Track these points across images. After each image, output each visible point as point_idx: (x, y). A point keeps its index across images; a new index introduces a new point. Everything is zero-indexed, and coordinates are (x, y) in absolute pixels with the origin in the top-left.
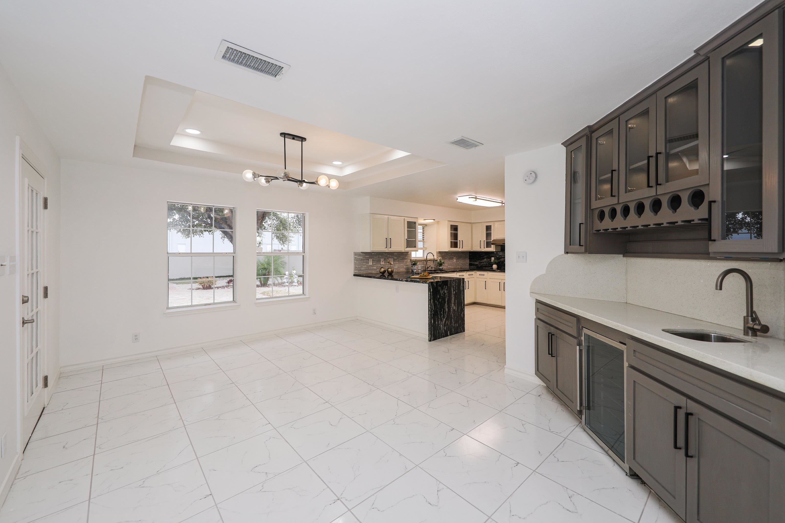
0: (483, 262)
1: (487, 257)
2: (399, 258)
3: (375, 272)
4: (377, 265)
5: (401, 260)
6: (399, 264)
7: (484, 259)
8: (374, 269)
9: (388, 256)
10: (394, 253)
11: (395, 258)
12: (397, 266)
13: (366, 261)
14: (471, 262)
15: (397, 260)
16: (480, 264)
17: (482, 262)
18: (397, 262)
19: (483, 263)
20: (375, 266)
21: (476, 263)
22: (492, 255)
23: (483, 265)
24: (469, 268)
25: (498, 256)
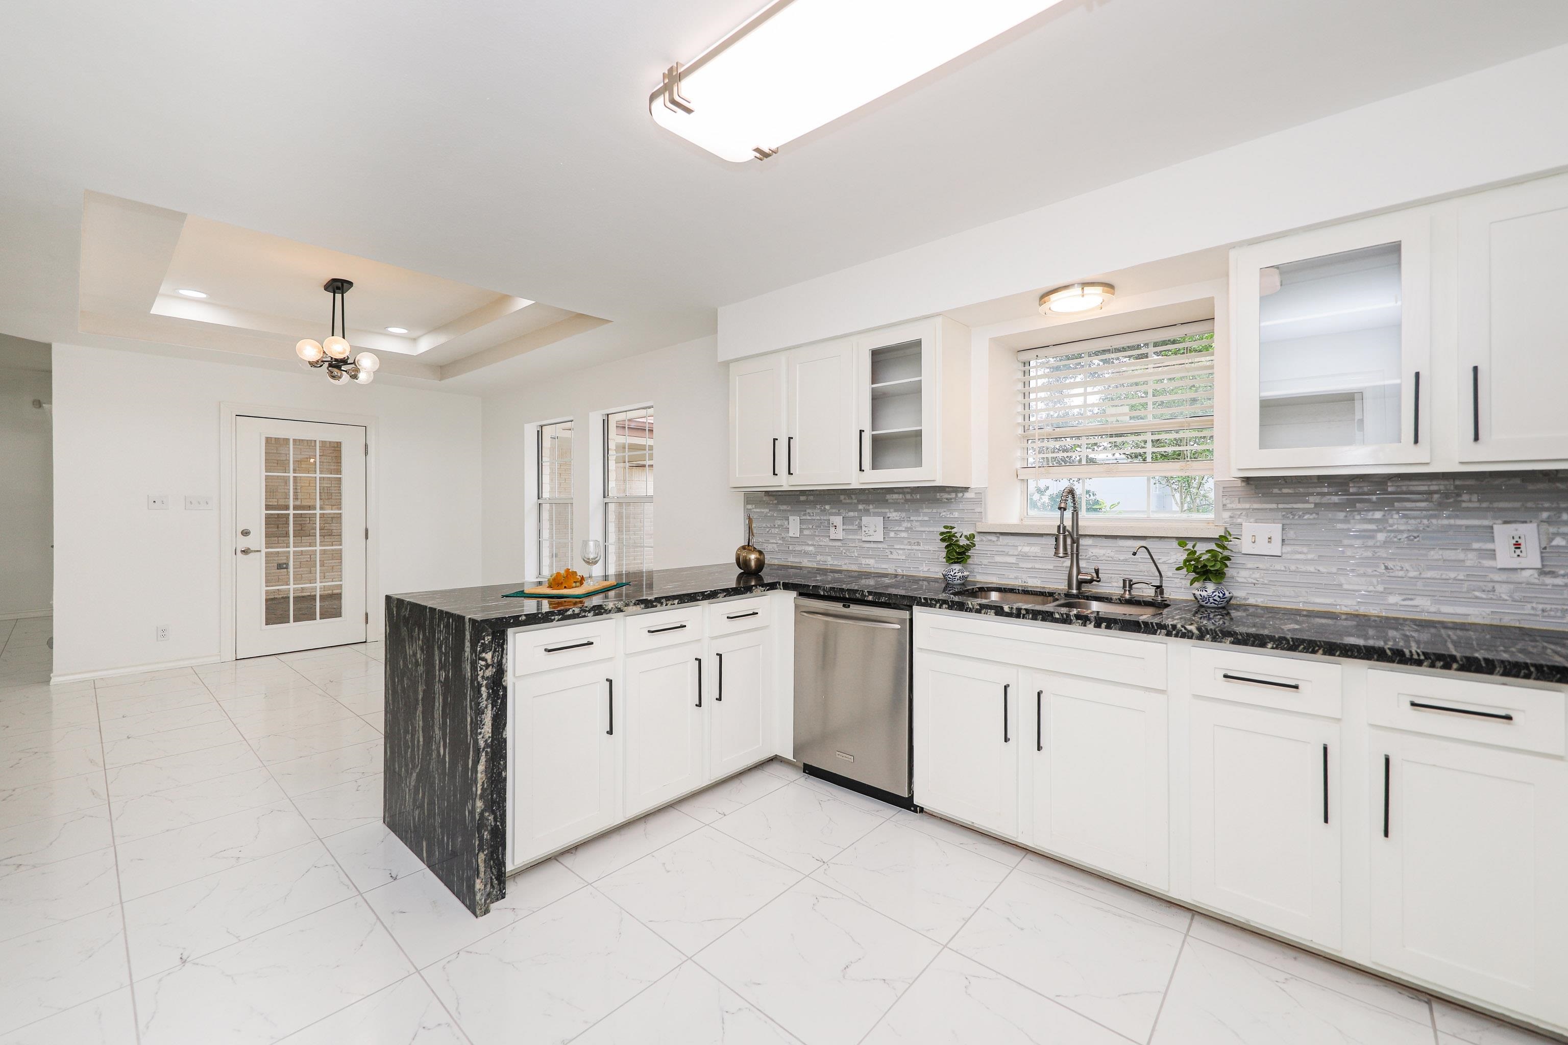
2: (912, 518)
3: (810, 565)
4: (817, 538)
5: (921, 526)
6: (910, 544)
8: (806, 553)
9: (860, 507)
10: (888, 497)
11: (894, 515)
12: (900, 552)
13: (779, 523)
15: (905, 525)
18: (904, 535)
20: (810, 543)
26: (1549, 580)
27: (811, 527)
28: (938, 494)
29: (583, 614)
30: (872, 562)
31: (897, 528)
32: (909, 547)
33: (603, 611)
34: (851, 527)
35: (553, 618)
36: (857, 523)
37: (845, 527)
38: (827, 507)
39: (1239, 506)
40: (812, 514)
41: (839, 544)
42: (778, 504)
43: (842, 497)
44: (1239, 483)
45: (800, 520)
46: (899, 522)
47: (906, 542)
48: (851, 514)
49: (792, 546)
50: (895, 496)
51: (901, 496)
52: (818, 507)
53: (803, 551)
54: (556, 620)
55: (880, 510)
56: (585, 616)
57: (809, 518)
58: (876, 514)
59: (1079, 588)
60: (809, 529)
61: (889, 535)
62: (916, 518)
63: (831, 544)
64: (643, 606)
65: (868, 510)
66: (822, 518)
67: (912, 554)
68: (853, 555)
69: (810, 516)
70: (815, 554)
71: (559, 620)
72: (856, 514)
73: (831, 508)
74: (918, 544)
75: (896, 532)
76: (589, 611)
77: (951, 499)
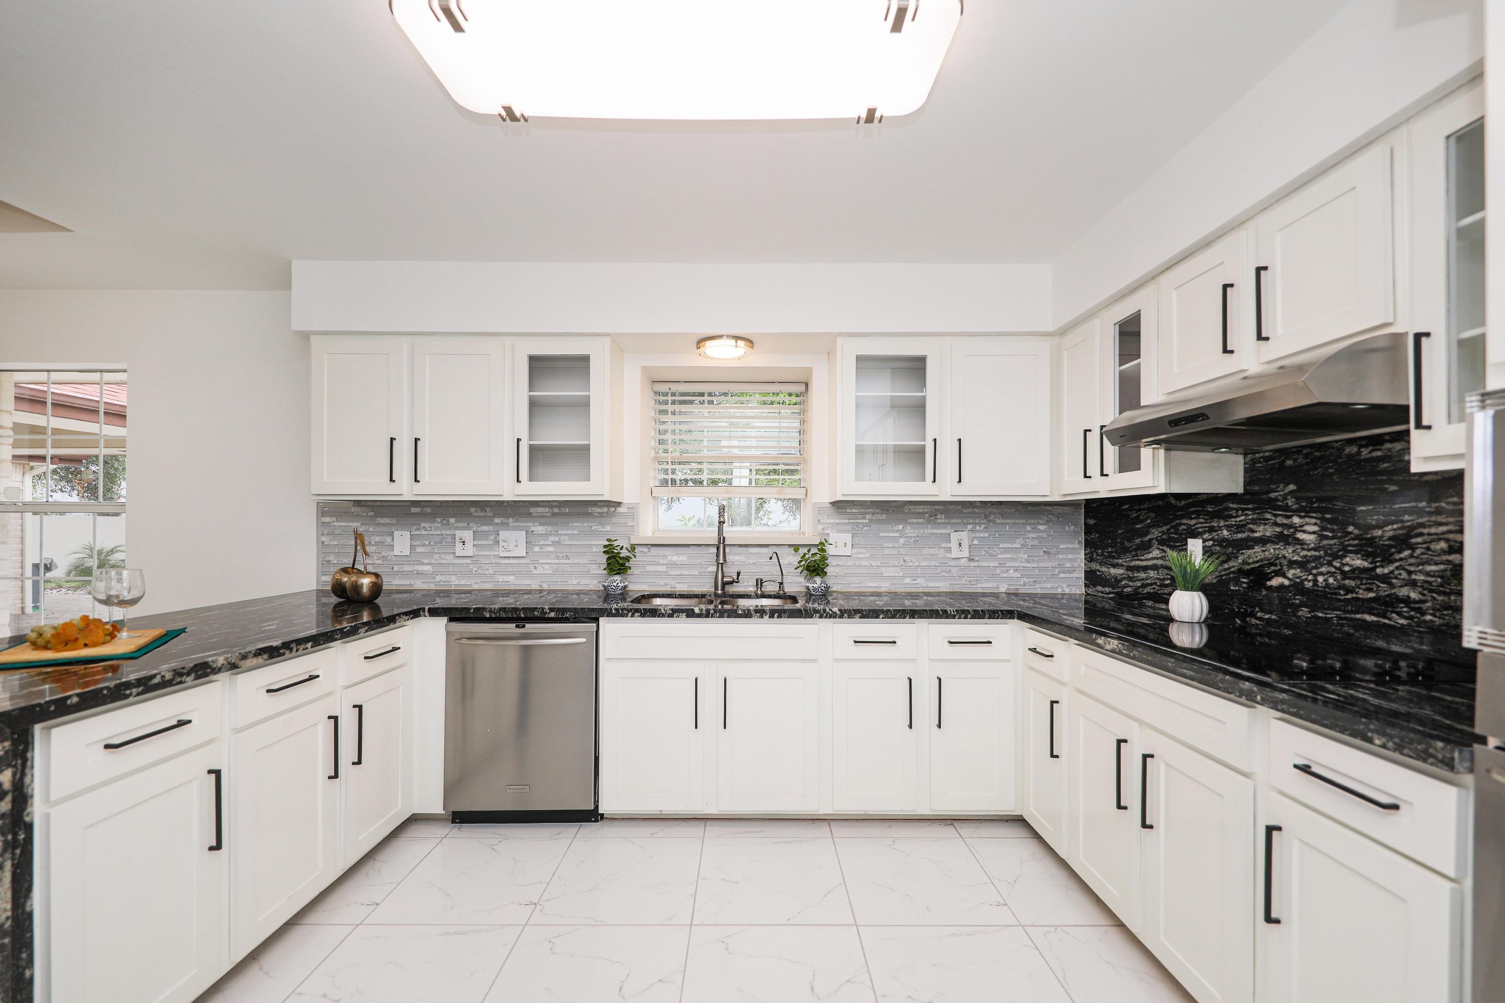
0: (1145, 569)
1: (1163, 533)
3: (425, 587)
4: (436, 556)
5: (573, 540)
6: (557, 558)
7: (1146, 547)
8: (420, 574)
9: (497, 520)
10: (532, 510)
11: (539, 529)
12: (546, 567)
13: (378, 539)
14: (1095, 566)
15: (552, 539)
16: (1130, 579)
17: (1138, 569)
18: (550, 549)
19: (1142, 575)
20: (426, 561)
21: (1113, 571)
22: (1193, 522)
23: (1144, 586)
24: (1087, 594)
25: (1225, 532)
26: (972, 564)
27: (427, 543)
28: (589, 508)
29: (179, 680)
30: (511, 579)
31: (542, 543)
32: (557, 561)
33: (209, 671)
34: (484, 543)
35: (128, 692)
36: (492, 538)
37: (476, 543)
38: (452, 520)
39: (828, 521)
40: (429, 529)
41: (468, 561)
42: (376, 516)
43: (473, 510)
44: (828, 505)
45: (411, 535)
46: (546, 535)
47: (553, 556)
48: (485, 528)
49: (398, 566)
50: (540, 510)
51: (547, 510)
52: (439, 520)
53: (415, 572)
54: (134, 694)
55: (522, 524)
56: (181, 682)
57: (424, 532)
58: (516, 528)
59: (723, 589)
60: (425, 545)
61: (533, 550)
62: (565, 532)
63: (456, 561)
64: (266, 656)
65: (508, 524)
66: (444, 532)
67: (560, 569)
68: (486, 573)
69: (426, 530)
70: (434, 574)
71: (138, 694)
72: (491, 528)
73: (457, 522)
74: (567, 557)
75: (541, 546)
76: (188, 674)
77: (603, 513)
